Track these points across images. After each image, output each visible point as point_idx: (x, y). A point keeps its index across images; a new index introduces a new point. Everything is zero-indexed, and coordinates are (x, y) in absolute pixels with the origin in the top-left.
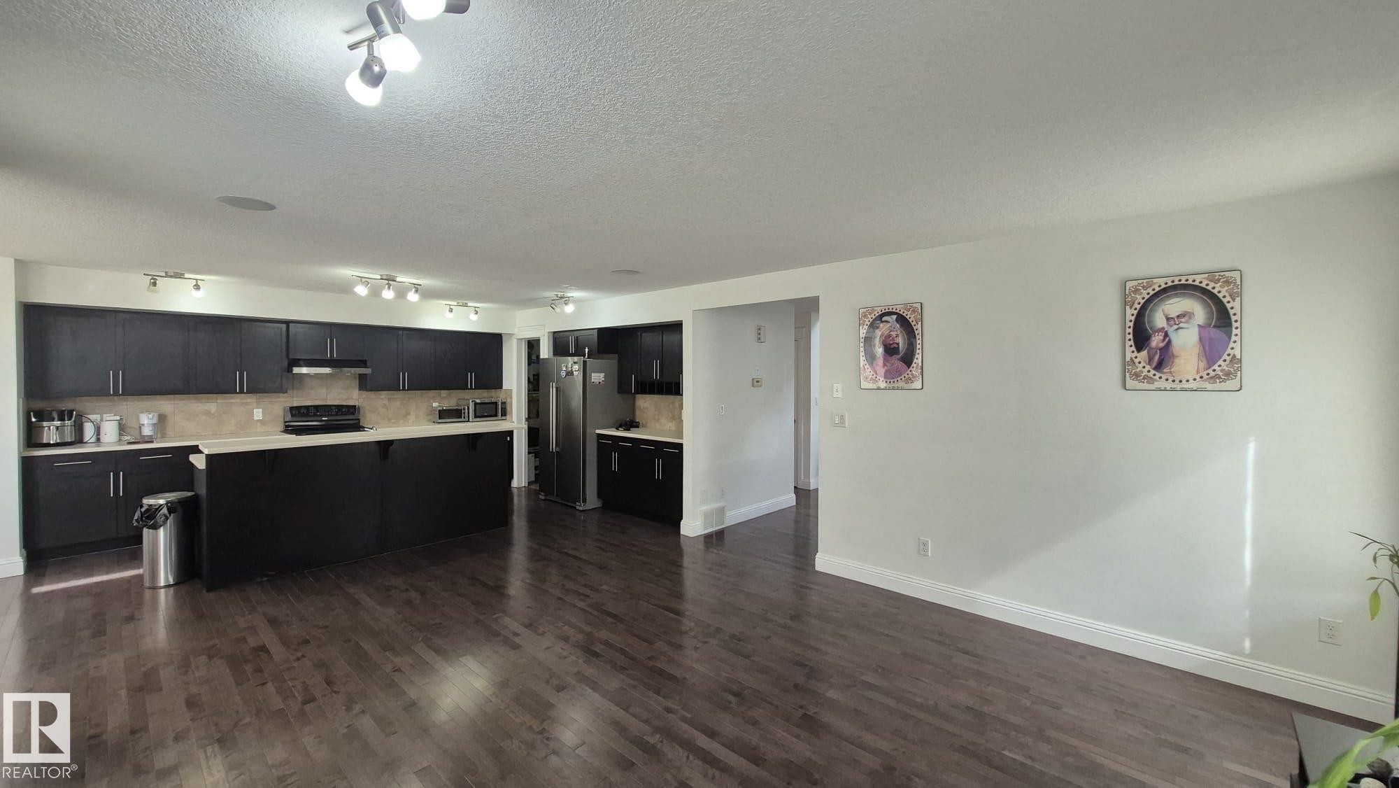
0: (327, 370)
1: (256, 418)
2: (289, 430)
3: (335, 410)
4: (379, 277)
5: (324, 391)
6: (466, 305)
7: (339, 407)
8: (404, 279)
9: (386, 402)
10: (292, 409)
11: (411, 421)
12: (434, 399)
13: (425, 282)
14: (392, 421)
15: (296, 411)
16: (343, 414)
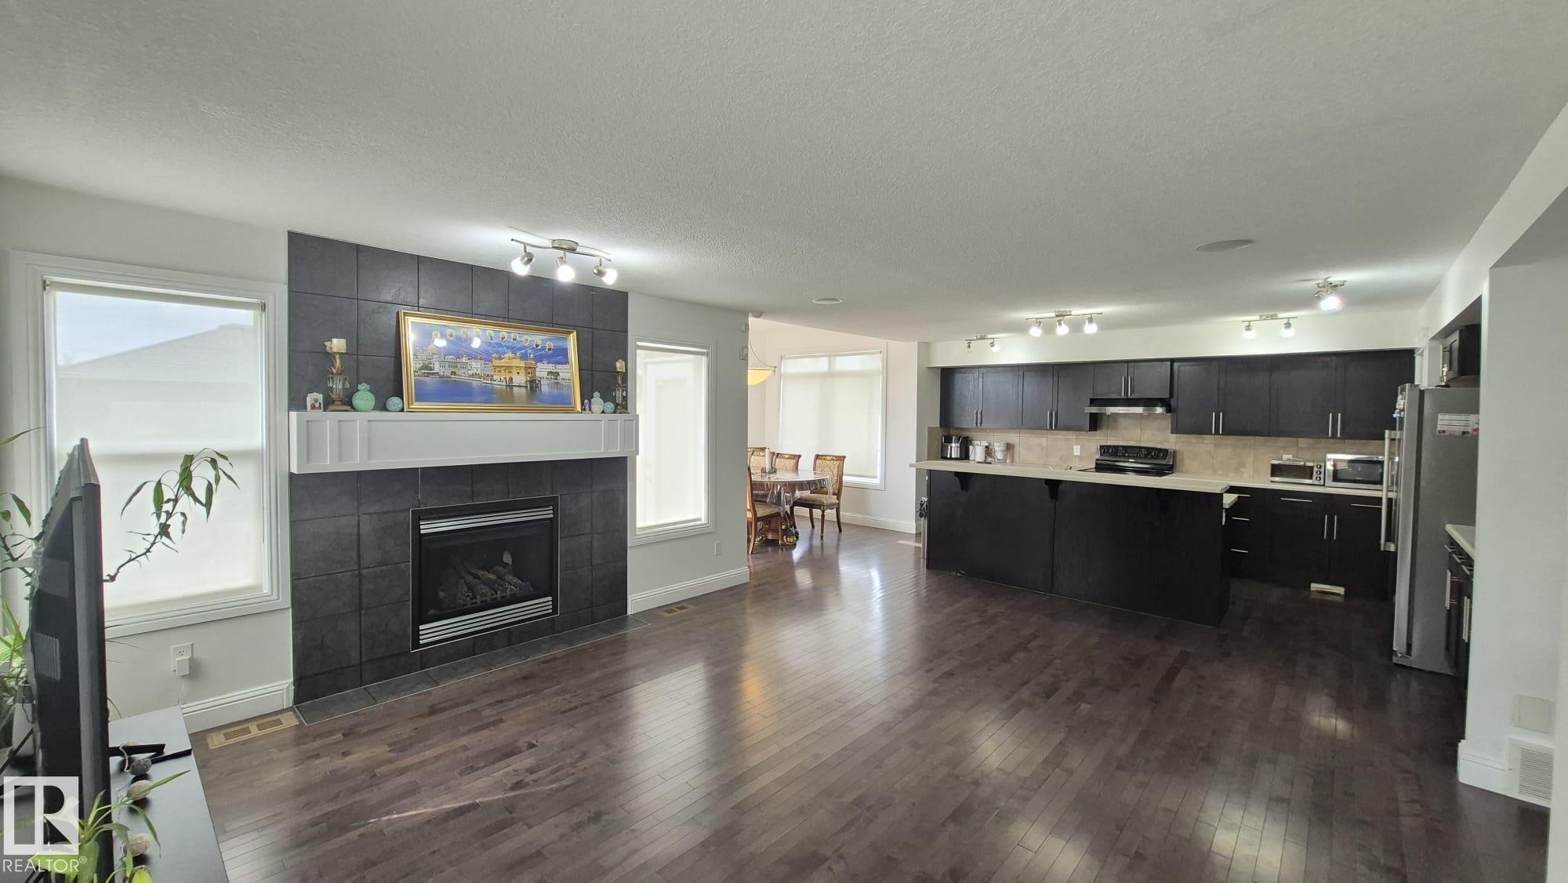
0: (1139, 410)
1: (1075, 454)
2: (1100, 467)
3: (1144, 452)
4: (1053, 315)
5: (1138, 432)
6: (1274, 317)
7: (1149, 450)
8: (1078, 311)
9: (1211, 448)
10: (1101, 447)
11: (1245, 475)
12: (1285, 449)
13: (1107, 310)
14: (1220, 472)
15: (1105, 450)
16: (1152, 457)
